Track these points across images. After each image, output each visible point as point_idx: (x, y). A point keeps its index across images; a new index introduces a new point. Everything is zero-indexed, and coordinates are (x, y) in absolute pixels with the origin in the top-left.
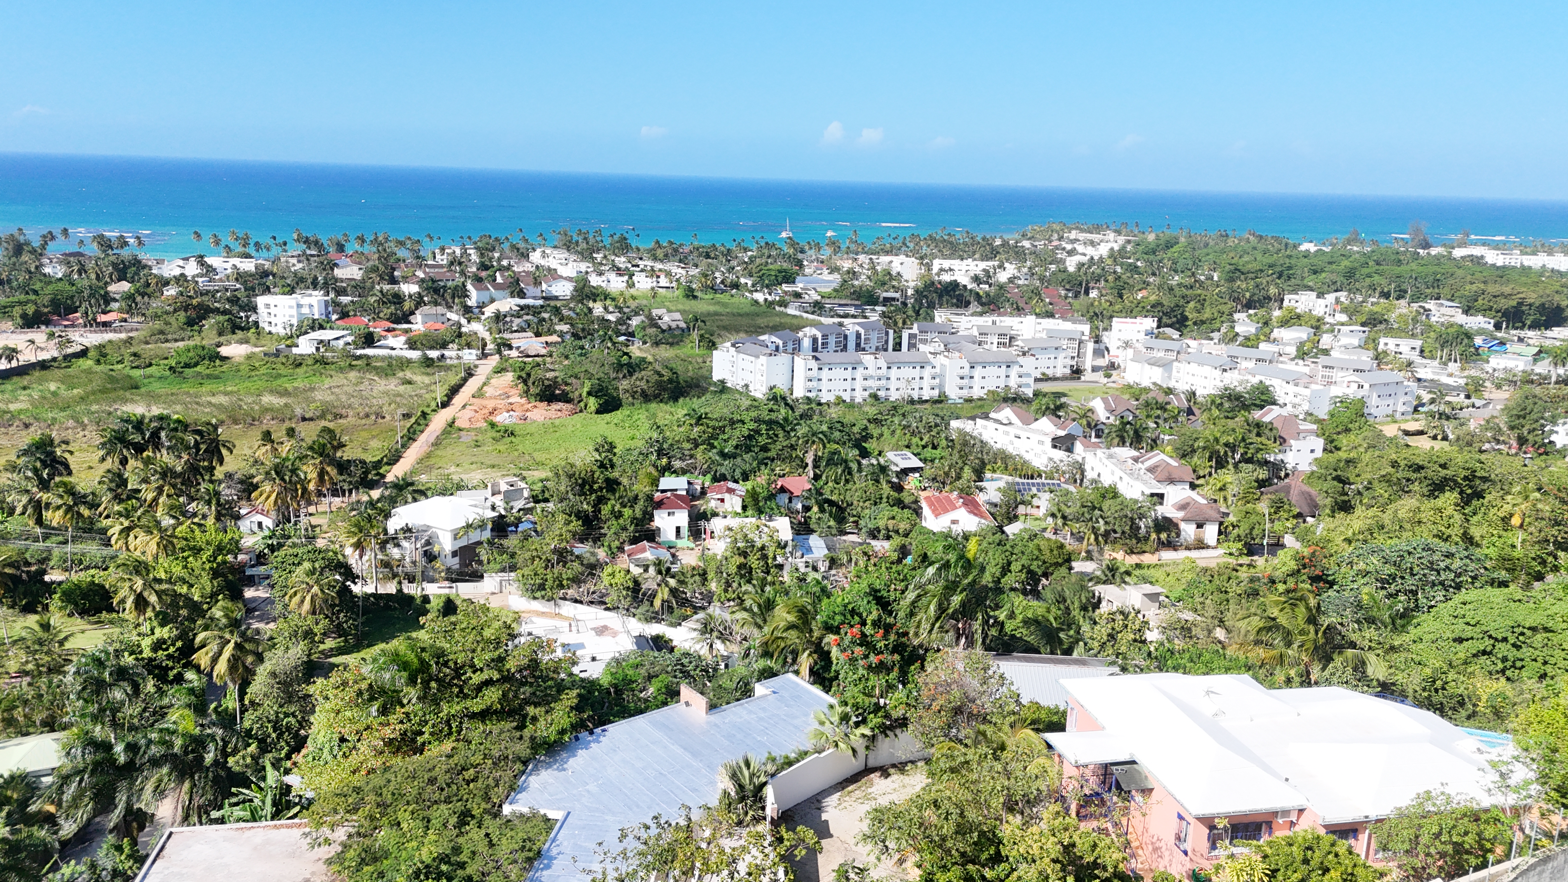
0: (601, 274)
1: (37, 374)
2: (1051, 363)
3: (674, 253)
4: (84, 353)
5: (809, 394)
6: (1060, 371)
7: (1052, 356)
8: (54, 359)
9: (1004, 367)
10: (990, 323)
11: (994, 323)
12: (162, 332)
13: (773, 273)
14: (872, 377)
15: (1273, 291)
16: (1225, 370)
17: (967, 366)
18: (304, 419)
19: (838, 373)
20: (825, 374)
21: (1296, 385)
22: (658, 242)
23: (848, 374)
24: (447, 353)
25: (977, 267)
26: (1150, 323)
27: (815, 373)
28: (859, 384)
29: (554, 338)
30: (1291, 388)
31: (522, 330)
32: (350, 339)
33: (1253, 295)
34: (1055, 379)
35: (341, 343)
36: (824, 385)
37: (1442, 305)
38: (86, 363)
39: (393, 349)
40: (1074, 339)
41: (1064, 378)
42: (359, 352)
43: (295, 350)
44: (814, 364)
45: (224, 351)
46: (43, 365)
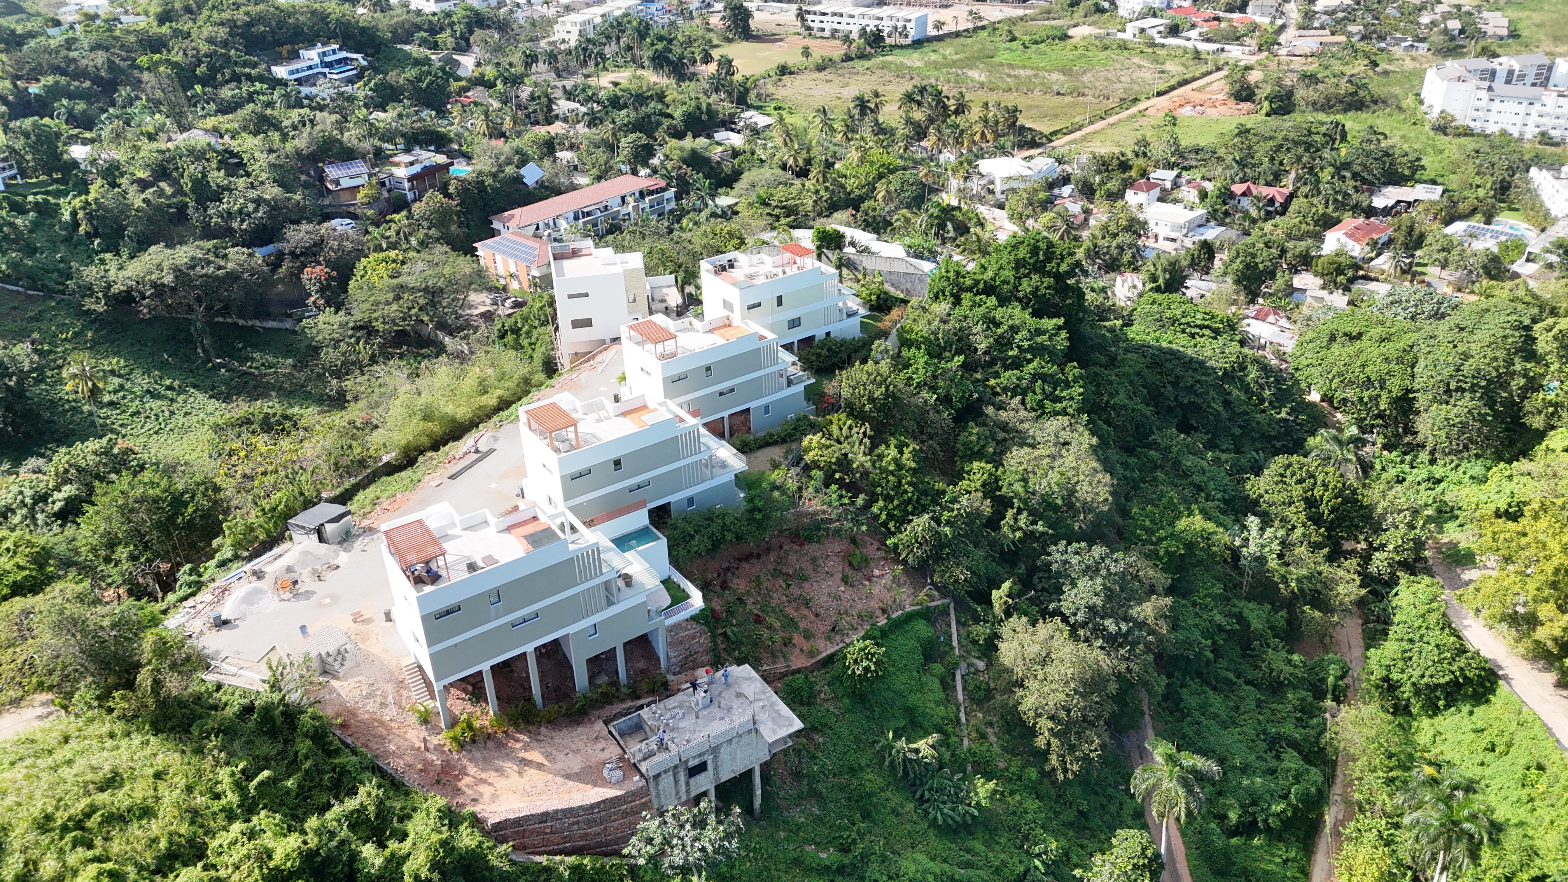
1: (948, 40)
4: (983, 28)
5: (1472, 124)
8: (967, 30)
12: (1049, 12)
14: (1548, 114)
18: (1058, 94)
19: (1511, 106)
20: (1496, 106)
23: (1523, 108)
24: (1227, 47)
27: (1484, 103)
28: (1534, 119)
29: (1343, 39)
31: (1322, 28)
32: (1162, 28)
35: (1155, 31)
36: (1493, 117)
38: (983, 34)
39: (1189, 39)
42: (1158, 40)
43: (1120, 35)
44: (1484, 95)
45: (1071, 32)
46: (957, 34)
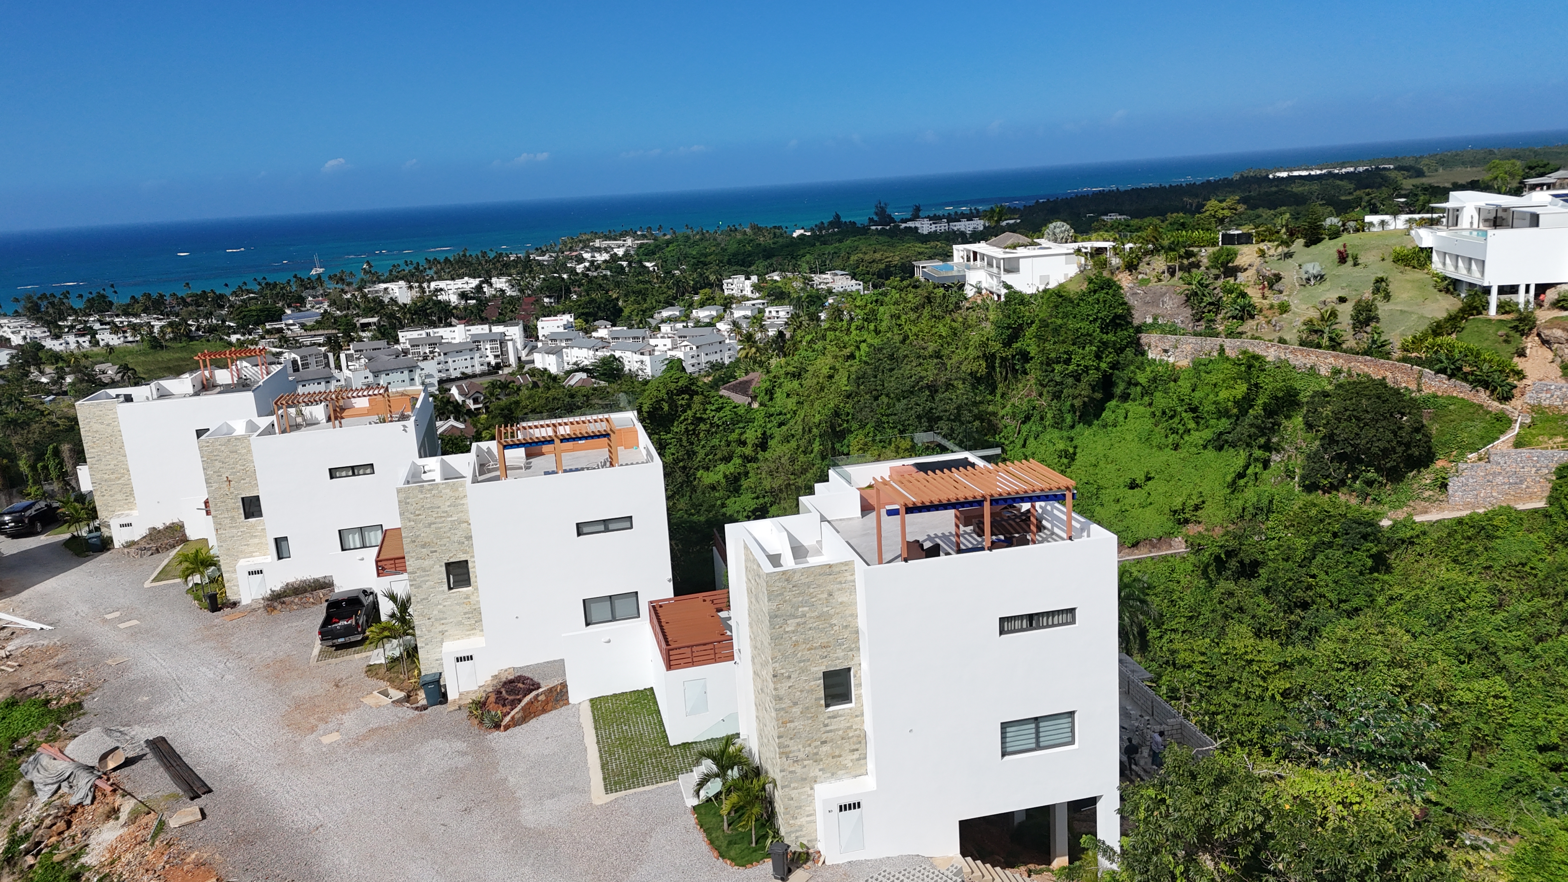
0: (57, 337)
2: (468, 363)
3: (156, 306)
6: (478, 369)
7: (468, 357)
9: (406, 372)
10: (424, 335)
11: (428, 334)
13: (254, 313)
15: (712, 278)
16: (597, 350)
17: (371, 376)
21: (642, 354)
22: (133, 297)
25: (470, 284)
26: (567, 318)
30: (637, 357)
33: (696, 283)
34: (474, 376)
37: (836, 275)
40: (495, 340)
41: (483, 374)
